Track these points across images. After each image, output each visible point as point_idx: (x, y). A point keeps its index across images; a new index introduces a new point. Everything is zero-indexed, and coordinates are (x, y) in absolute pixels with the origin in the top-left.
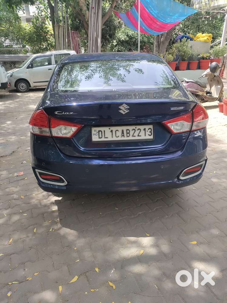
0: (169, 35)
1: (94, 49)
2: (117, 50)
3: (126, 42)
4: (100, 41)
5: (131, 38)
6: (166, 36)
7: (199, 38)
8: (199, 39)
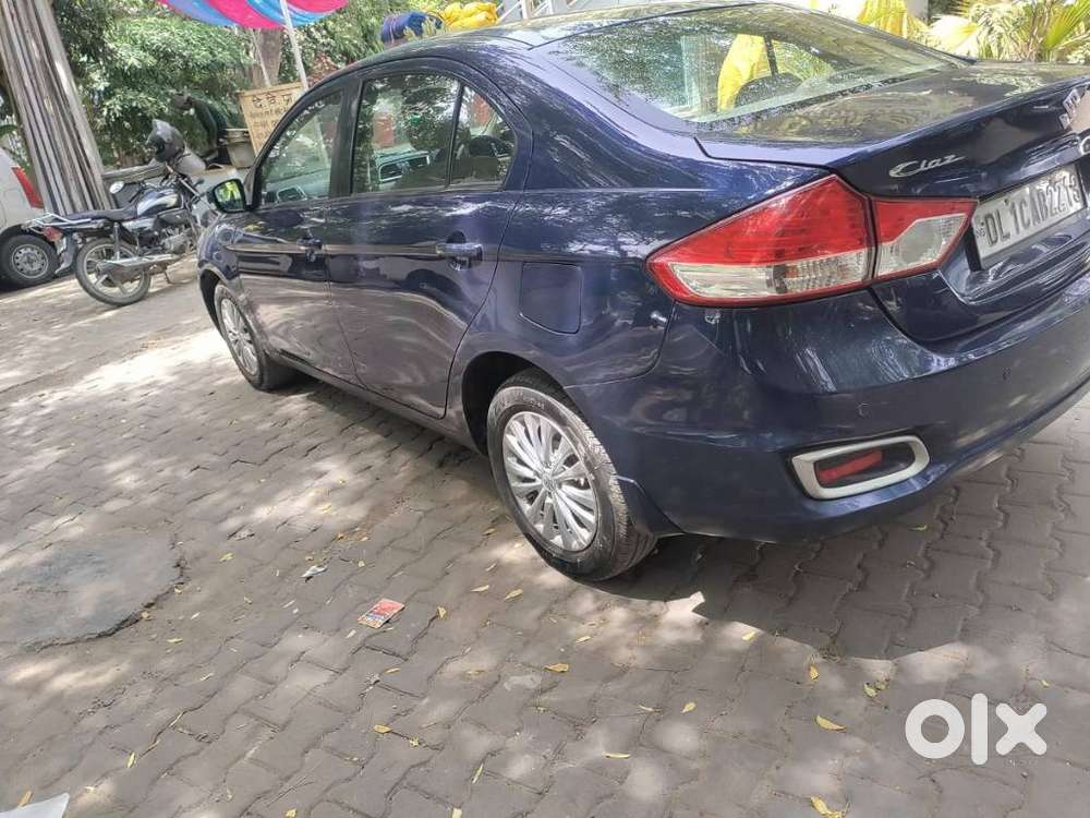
0: (273, 39)
1: (50, 109)
2: (118, 107)
3: (150, 72)
4: (66, 72)
5: (165, 56)
6: (265, 43)
7: (456, 20)
8: (458, 23)
